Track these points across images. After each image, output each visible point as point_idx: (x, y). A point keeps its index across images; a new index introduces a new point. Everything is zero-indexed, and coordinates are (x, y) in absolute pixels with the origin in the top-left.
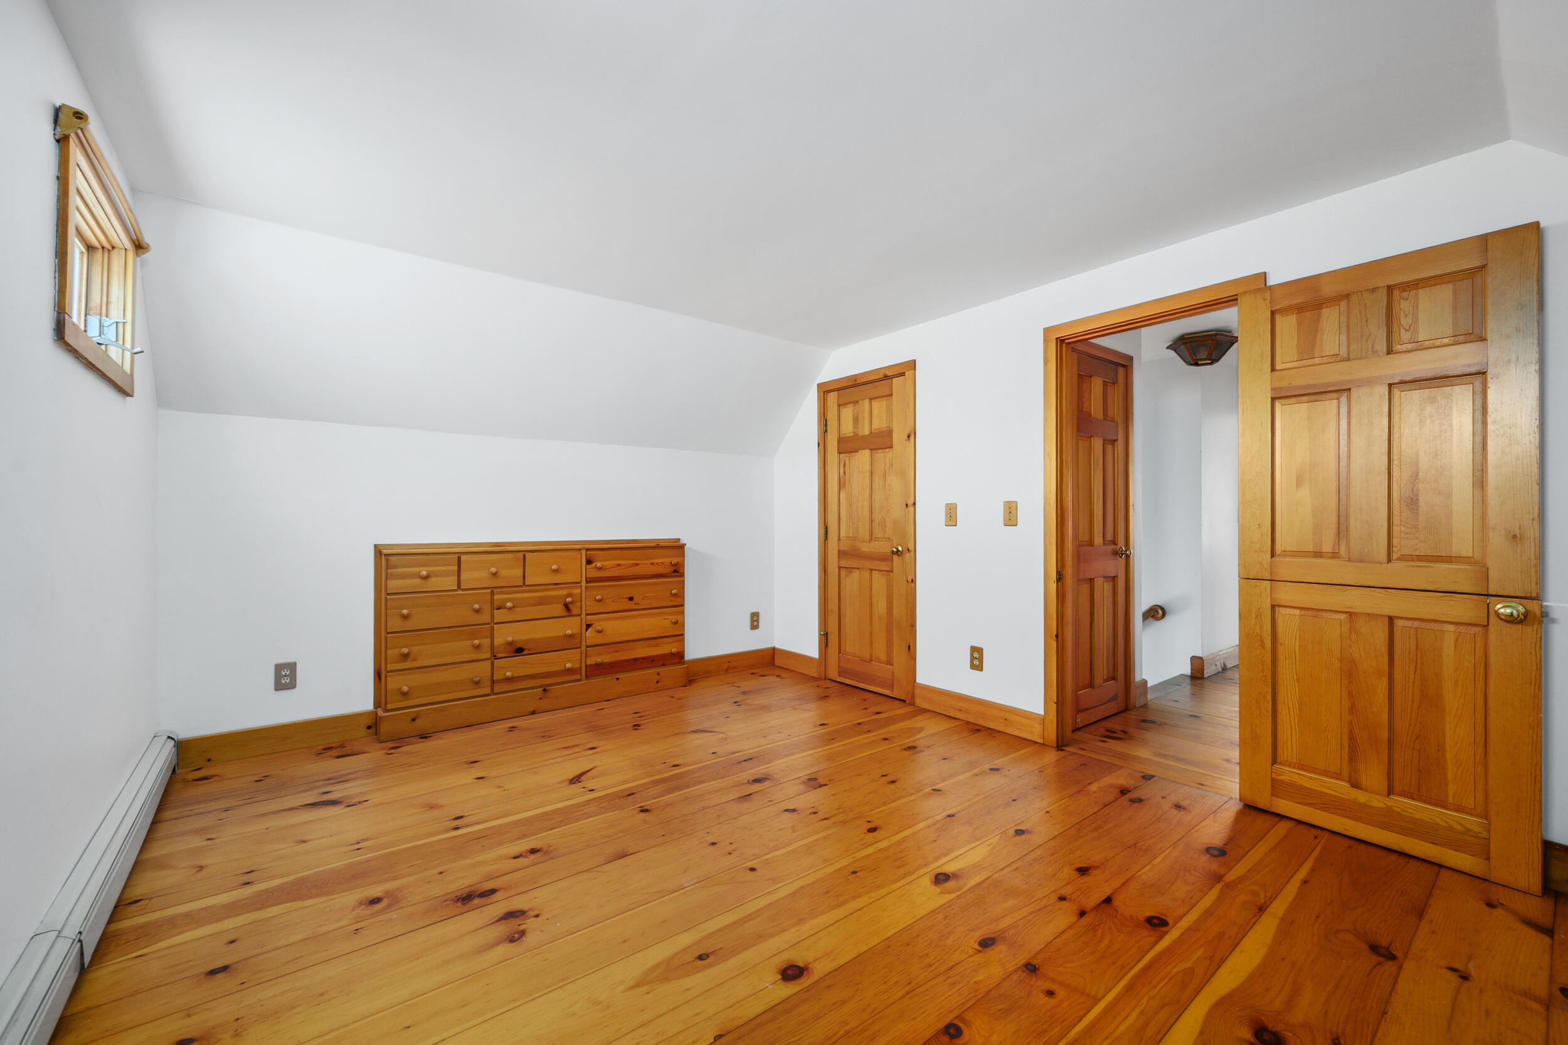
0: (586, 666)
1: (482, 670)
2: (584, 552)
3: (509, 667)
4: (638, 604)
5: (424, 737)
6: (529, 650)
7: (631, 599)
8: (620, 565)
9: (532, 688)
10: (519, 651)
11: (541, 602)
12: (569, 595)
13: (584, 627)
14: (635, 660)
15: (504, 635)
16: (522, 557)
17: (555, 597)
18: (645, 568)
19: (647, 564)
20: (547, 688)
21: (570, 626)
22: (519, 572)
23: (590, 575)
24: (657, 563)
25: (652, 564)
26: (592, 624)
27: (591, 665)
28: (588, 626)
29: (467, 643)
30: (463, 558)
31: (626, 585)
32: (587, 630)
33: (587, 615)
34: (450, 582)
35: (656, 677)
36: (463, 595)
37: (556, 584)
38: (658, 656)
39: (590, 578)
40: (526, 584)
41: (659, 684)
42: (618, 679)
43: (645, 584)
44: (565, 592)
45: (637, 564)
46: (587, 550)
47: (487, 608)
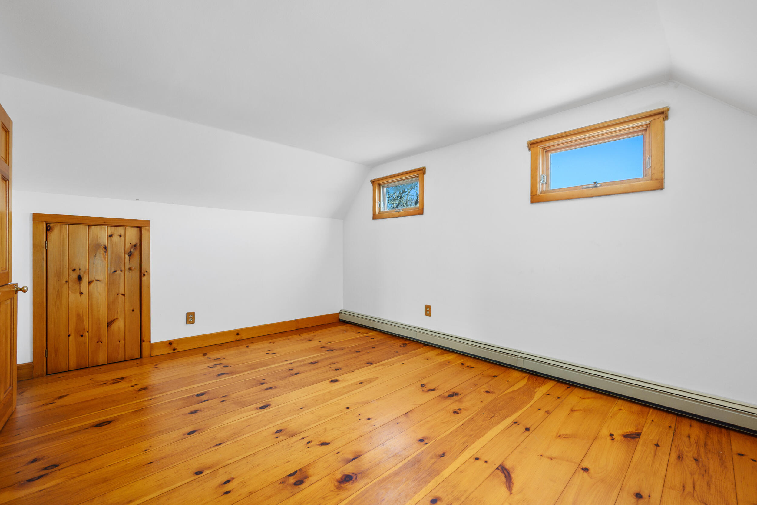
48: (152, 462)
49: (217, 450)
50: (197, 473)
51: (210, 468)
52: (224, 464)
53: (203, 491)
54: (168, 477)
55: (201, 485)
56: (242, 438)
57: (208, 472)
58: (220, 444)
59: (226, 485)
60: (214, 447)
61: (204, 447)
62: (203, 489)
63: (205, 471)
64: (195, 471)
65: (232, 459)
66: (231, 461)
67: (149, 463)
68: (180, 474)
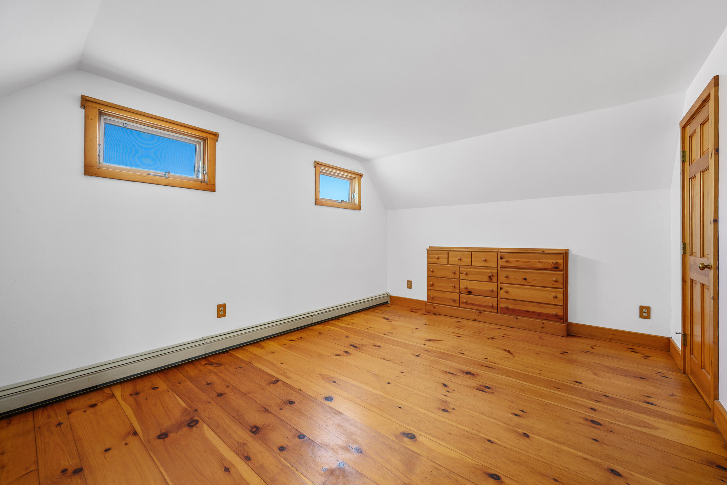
0: (500, 307)
1: (456, 296)
2: (499, 253)
3: (466, 297)
4: (530, 282)
5: (436, 315)
6: (473, 293)
7: (525, 279)
8: (518, 261)
9: (475, 310)
10: (470, 293)
11: (479, 274)
12: (491, 272)
13: (499, 289)
14: (528, 311)
15: (464, 284)
16: (471, 254)
17: (485, 272)
18: (534, 263)
19: (536, 262)
20: (481, 312)
21: (493, 286)
22: (470, 260)
23: (502, 264)
24: (543, 262)
25: (539, 262)
26: (503, 288)
27: (502, 308)
28: (501, 289)
29: (451, 285)
30: (449, 252)
31: (522, 272)
32: (500, 290)
33: (500, 283)
34: (445, 261)
35: (543, 326)
36: (450, 266)
37: (487, 267)
38: (543, 313)
39: (502, 266)
40: (473, 265)
41: (544, 329)
42: (517, 318)
43: (534, 272)
44: (489, 271)
45: (529, 262)
46: (501, 252)
47: (457, 273)
48: (553, 481)
49: (497, 439)
50: (526, 435)
51: (516, 432)
52: (505, 425)
53: (534, 423)
54: (550, 453)
55: (532, 427)
56: (470, 430)
57: (520, 431)
58: (489, 441)
59: (519, 414)
60: (496, 442)
61: (502, 450)
62: (533, 424)
63: (521, 433)
64: (527, 438)
65: (497, 424)
66: (500, 423)
67: (557, 481)
68: (538, 446)
